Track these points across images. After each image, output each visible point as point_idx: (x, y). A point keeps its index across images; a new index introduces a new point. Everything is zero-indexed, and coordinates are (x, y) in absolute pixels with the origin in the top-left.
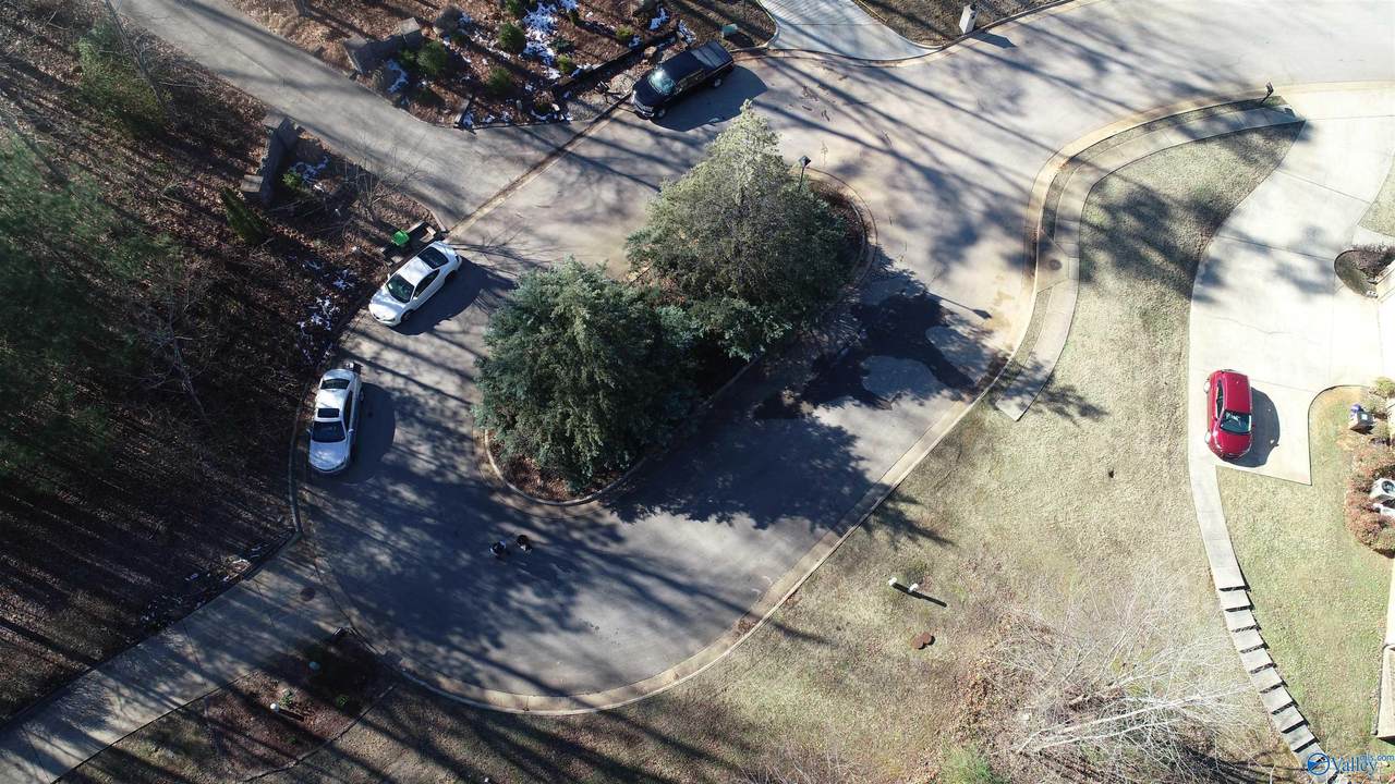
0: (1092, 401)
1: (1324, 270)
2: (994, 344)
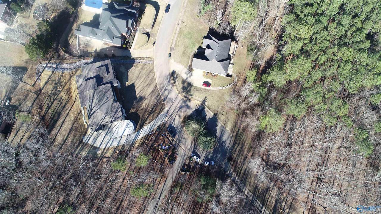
0: (205, 97)
1: (190, 73)
2: (200, 104)
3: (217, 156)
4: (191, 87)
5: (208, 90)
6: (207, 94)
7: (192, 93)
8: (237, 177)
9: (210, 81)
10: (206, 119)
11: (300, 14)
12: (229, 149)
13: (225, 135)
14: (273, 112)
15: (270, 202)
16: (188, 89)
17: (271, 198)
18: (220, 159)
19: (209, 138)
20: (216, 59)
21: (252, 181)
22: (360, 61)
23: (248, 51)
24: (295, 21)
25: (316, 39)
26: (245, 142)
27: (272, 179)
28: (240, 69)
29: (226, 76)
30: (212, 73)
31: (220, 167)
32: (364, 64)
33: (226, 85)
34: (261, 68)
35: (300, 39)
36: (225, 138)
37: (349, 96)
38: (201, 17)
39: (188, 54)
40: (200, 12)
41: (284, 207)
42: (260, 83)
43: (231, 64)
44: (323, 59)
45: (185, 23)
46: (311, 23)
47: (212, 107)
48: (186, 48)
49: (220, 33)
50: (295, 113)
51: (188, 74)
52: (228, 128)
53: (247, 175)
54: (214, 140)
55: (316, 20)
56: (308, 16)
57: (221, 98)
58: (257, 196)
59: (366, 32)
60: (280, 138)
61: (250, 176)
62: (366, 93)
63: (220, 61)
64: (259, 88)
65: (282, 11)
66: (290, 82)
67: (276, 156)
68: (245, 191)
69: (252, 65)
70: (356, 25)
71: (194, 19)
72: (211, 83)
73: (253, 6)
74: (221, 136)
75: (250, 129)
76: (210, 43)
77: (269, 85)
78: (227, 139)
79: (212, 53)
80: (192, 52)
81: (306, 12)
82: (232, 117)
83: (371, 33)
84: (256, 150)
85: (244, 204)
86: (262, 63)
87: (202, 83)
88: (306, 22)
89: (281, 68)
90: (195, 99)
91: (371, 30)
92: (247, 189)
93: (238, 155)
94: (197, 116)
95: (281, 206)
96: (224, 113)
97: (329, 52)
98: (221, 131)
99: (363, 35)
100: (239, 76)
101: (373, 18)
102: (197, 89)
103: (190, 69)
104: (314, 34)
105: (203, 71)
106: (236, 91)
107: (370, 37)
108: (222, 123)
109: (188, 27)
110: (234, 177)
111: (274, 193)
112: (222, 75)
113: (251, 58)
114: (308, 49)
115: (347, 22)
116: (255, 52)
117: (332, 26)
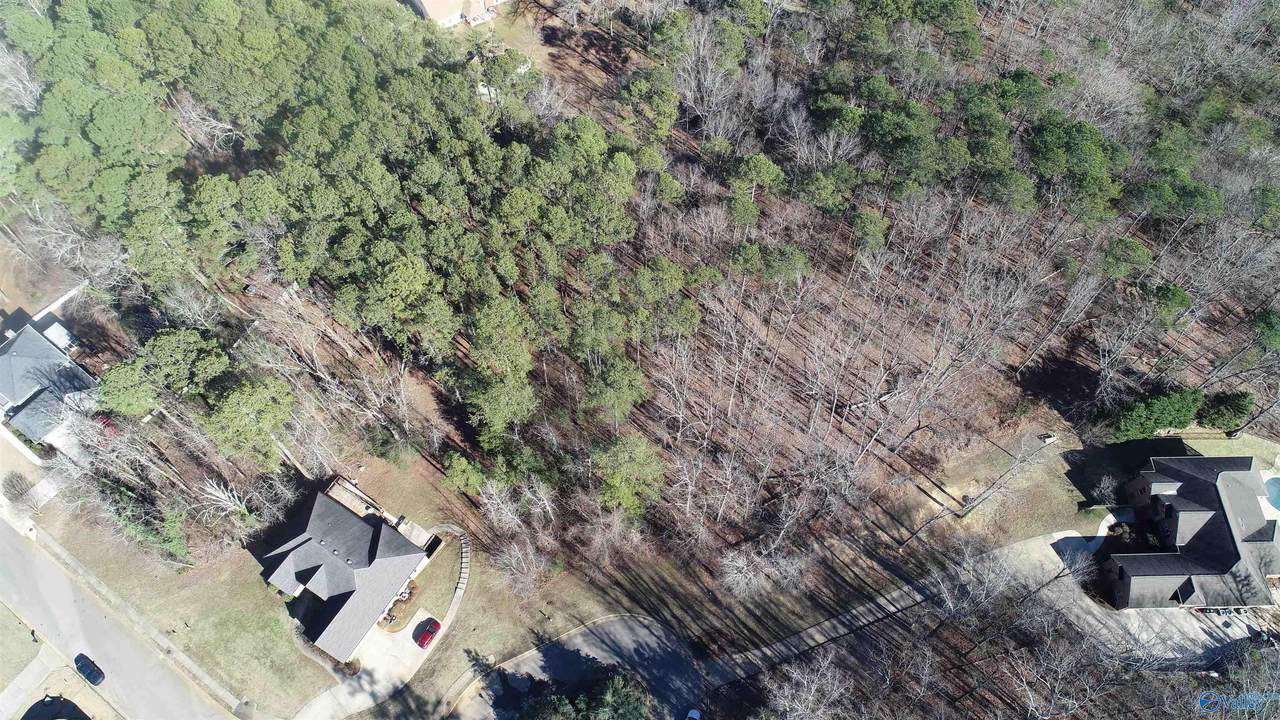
0: (465, 654)
1: (359, 678)
2: (482, 684)
3: (677, 692)
4: (412, 692)
5: (446, 636)
6: (457, 645)
7: (432, 698)
8: (765, 650)
9: (421, 616)
10: (541, 682)
11: (352, 269)
12: (668, 639)
13: (619, 637)
14: (601, 458)
15: (868, 575)
16: (413, 705)
17: (857, 565)
18: (690, 685)
19: (609, 698)
20: (358, 565)
21: (789, 605)
22: (555, 183)
23: (382, 455)
24: (366, 290)
25: (445, 259)
26: (663, 579)
27: (799, 541)
28: (430, 502)
29: (429, 556)
30: (396, 598)
31: (714, 694)
32: (568, 178)
33: (457, 566)
34: (457, 439)
35: (423, 300)
36: (626, 640)
37: (638, 245)
38: (192, 560)
39: (293, 657)
40: (171, 555)
41: (892, 537)
42: (500, 459)
43: (398, 524)
44: (508, 265)
45: (179, 626)
46: (393, 253)
47: (511, 642)
48: (267, 658)
49: (281, 518)
50: (629, 397)
51: (361, 686)
52: (600, 616)
53: (766, 612)
54: (622, 683)
55: (391, 238)
56: (369, 253)
57: (492, 601)
58: (841, 607)
59: (486, 140)
60: (688, 468)
61: (772, 606)
62: (646, 205)
63: (372, 557)
64: (515, 468)
65: (317, 313)
66: (534, 376)
67: (735, 500)
68: (814, 639)
69: (434, 463)
70: (458, 153)
71: (183, 586)
72: (429, 616)
73: (252, 384)
74: (616, 649)
75: (628, 548)
76: (296, 565)
77: (516, 438)
78: (633, 633)
79: (331, 574)
80: (290, 642)
81: (354, 253)
82: (569, 589)
83: (497, 130)
84: (700, 555)
85: (853, 659)
86: (442, 429)
87: (416, 646)
88: (383, 264)
89: (483, 384)
90: (459, 694)
91: (487, 127)
92: (811, 631)
93: (697, 617)
94: (519, 709)
95: (888, 547)
96: (548, 610)
97: (497, 241)
98: (600, 644)
99: (492, 151)
100: (448, 516)
101: (459, 112)
102: (428, 672)
103: (349, 670)
104: (426, 258)
105: (375, 625)
106: (491, 544)
107: (504, 136)
108: (574, 631)
109: (197, 621)
110: (761, 659)
111: (844, 552)
112: (420, 569)
113: (410, 457)
114: (463, 290)
115: (438, 169)
116: (397, 437)
117: (430, 207)
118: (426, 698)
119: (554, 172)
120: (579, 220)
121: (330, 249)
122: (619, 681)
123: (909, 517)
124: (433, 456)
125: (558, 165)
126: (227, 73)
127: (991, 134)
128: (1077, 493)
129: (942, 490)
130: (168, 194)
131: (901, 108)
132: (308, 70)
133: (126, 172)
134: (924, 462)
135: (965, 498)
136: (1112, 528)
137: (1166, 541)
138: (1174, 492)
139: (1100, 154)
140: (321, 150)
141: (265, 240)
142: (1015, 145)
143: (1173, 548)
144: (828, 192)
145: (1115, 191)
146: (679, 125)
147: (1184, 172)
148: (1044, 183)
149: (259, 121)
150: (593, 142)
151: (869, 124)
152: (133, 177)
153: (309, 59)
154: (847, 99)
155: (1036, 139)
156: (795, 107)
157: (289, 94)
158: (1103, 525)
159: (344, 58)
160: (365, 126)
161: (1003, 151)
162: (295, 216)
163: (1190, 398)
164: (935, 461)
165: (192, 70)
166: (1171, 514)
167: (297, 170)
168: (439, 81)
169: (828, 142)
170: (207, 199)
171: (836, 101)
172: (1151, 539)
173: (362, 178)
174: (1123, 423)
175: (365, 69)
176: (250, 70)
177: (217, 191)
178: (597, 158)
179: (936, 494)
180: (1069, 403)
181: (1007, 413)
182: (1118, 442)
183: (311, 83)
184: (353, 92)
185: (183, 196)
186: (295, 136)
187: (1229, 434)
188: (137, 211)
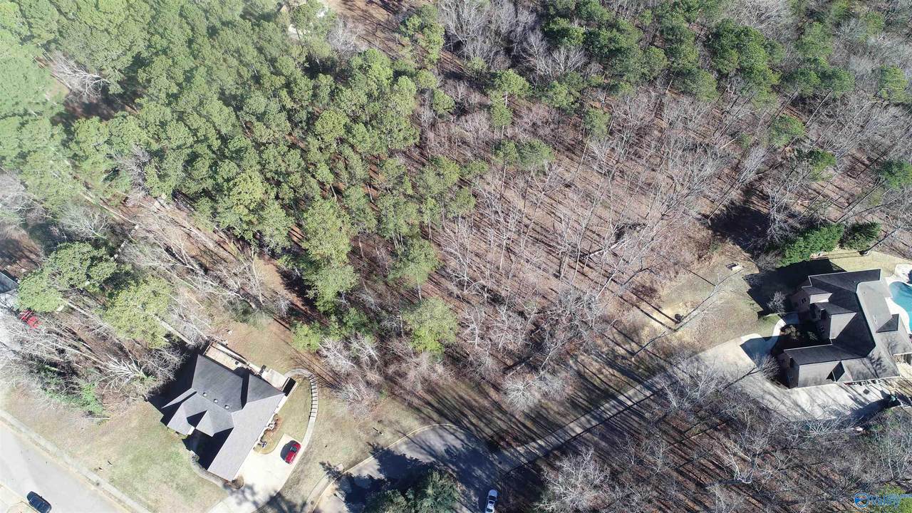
0: (321, 466)
1: (243, 492)
2: (336, 486)
3: (478, 478)
4: (283, 499)
5: (306, 453)
6: (315, 458)
7: (300, 502)
8: (539, 441)
9: (285, 440)
10: (379, 480)
11: (204, 186)
12: (469, 441)
13: (432, 442)
14: (409, 318)
15: (610, 381)
16: (285, 508)
17: (602, 373)
18: (487, 473)
19: (430, 491)
20: (234, 409)
21: (555, 408)
23: (245, 321)
24: (216, 201)
25: (276, 172)
26: (462, 398)
27: (561, 361)
28: (284, 353)
29: (286, 395)
30: (265, 429)
31: (506, 477)
33: (309, 400)
34: (299, 304)
35: (261, 206)
36: (439, 446)
37: (421, 146)
38: (107, 414)
39: (193, 480)
40: (91, 413)
41: (626, 350)
42: (333, 318)
43: (261, 372)
44: (324, 173)
45: (104, 464)
46: (235, 171)
47: (354, 453)
48: (173, 481)
49: (171, 378)
50: (426, 268)
51: (245, 497)
52: (417, 427)
53: (539, 415)
54: (438, 476)
55: (232, 159)
56: (216, 172)
57: (338, 425)
58: (593, 405)
59: (299, 73)
60: (477, 314)
61: (544, 410)
62: (427, 115)
63: (244, 401)
64: (345, 324)
66: (354, 252)
67: (510, 335)
68: (574, 431)
69: (283, 323)
70: (277, 86)
71: (104, 434)
72: (293, 439)
73: (136, 282)
74: (431, 451)
75: (434, 377)
76: (187, 413)
77: (344, 301)
78: (443, 439)
79: (215, 418)
80: (189, 468)
81: (204, 173)
82: (393, 411)
83: (307, 65)
84: (488, 378)
85: (604, 444)
86: (287, 298)
87: (284, 462)
88: (228, 180)
90: (320, 495)
91: (299, 63)
92: (572, 425)
93: (489, 423)
94: (364, 502)
95: (623, 358)
96: (379, 427)
97: (315, 155)
98: (419, 449)
99: (304, 83)
100: (297, 362)
101: (275, 52)
102: (295, 481)
103: (235, 486)
104: (261, 172)
105: (252, 450)
106: (333, 383)
107: (313, 68)
108: (399, 442)
109: (117, 460)
110: (537, 449)
111: (593, 365)
112: (281, 405)
113: (265, 320)
114: (292, 195)
115: (263, 100)
116: (254, 306)
117: (260, 130)
118: (294, 502)
119: (352, 97)
120: (377, 132)
121: (185, 170)
122: (436, 476)
123: (637, 335)
124: (282, 318)
125: (356, 90)
126: (89, 35)
127: (681, 42)
128: (756, 305)
129: (660, 312)
130: (52, 136)
131: (612, 26)
132: (153, 26)
133: (16, 121)
134: (646, 293)
135: (677, 316)
136: (783, 329)
137: (822, 338)
138: (827, 300)
139: (763, 52)
140: (170, 92)
141: (134, 168)
142: (699, 48)
143: (828, 341)
144: (562, 95)
145: (775, 79)
146: (446, 48)
147: (822, 59)
148: (722, 76)
149: (119, 70)
150: (381, 69)
151: (590, 39)
152: (23, 124)
153: (153, 18)
154: (571, 21)
155: (714, 42)
156: (533, 29)
157: (140, 47)
158: (776, 327)
159: (181, 15)
160: (202, 70)
161: (692, 54)
162: (155, 146)
163: (835, 230)
164: (653, 290)
165: (60, 32)
166: (826, 317)
167: (153, 110)
168: (257, 29)
169: (560, 55)
170: (84, 138)
171: (563, 23)
172: (812, 336)
173: (205, 113)
174: (787, 252)
175: (198, 23)
176: (106, 30)
177: (91, 131)
178: (385, 82)
179: (656, 315)
180: (747, 240)
181: (703, 249)
182: (784, 265)
183: (157, 38)
184: (190, 42)
185: (65, 136)
186: (149, 81)
187: (862, 253)
188: (29, 151)
